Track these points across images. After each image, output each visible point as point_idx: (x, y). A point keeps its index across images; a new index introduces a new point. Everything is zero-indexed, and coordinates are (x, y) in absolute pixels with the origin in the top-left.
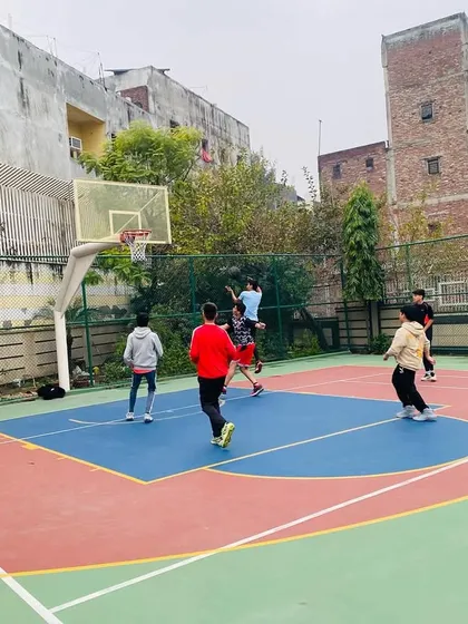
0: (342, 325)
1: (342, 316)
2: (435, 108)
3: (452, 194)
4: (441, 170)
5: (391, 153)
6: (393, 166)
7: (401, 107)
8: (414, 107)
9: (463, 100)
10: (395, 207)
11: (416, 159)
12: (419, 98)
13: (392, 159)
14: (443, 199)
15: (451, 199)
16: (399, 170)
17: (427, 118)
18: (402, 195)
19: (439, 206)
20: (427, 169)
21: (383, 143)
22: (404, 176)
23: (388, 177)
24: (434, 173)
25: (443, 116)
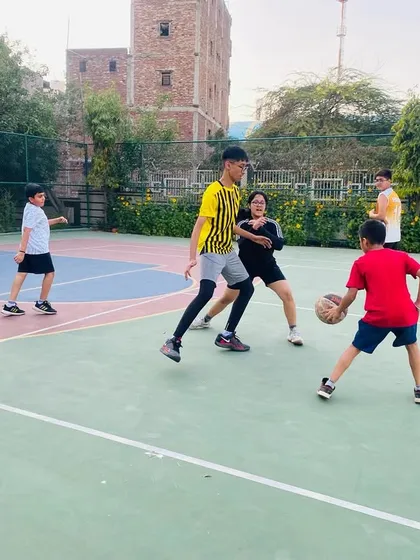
0: (84, 206)
1: (83, 198)
2: (171, 29)
3: (179, 105)
4: (172, 83)
5: (133, 60)
6: (132, 72)
7: (144, 20)
8: (154, 23)
9: (194, 26)
10: (133, 109)
11: (153, 69)
12: (159, 16)
13: (133, 65)
14: (172, 109)
15: (178, 109)
16: (137, 76)
17: (165, 32)
18: (138, 99)
19: (169, 114)
20: (160, 80)
21: (126, 49)
22: (142, 82)
23: (128, 81)
24: (166, 85)
25: (177, 36)
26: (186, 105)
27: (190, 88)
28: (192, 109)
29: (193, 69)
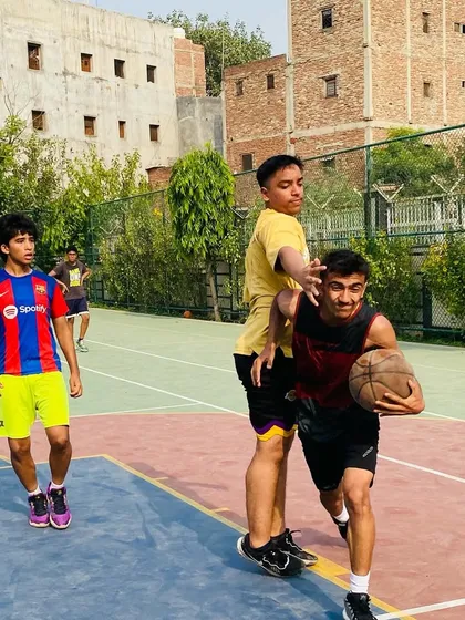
2: (335, 16)
3: (346, 122)
4: (338, 91)
5: (291, 69)
6: (291, 86)
7: (302, 12)
8: (315, 13)
9: (362, 5)
10: (293, 136)
11: (314, 77)
13: (292, 76)
14: (338, 128)
15: (351, 126)
16: (297, 91)
17: (327, 22)
18: (299, 121)
19: (335, 136)
20: (324, 91)
21: (284, 56)
22: (303, 98)
23: (287, 100)
24: (332, 96)
25: (342, 24)
26: (354, 120)
27: (360, 95)
28: (362, 125)
29: (361, 67)
